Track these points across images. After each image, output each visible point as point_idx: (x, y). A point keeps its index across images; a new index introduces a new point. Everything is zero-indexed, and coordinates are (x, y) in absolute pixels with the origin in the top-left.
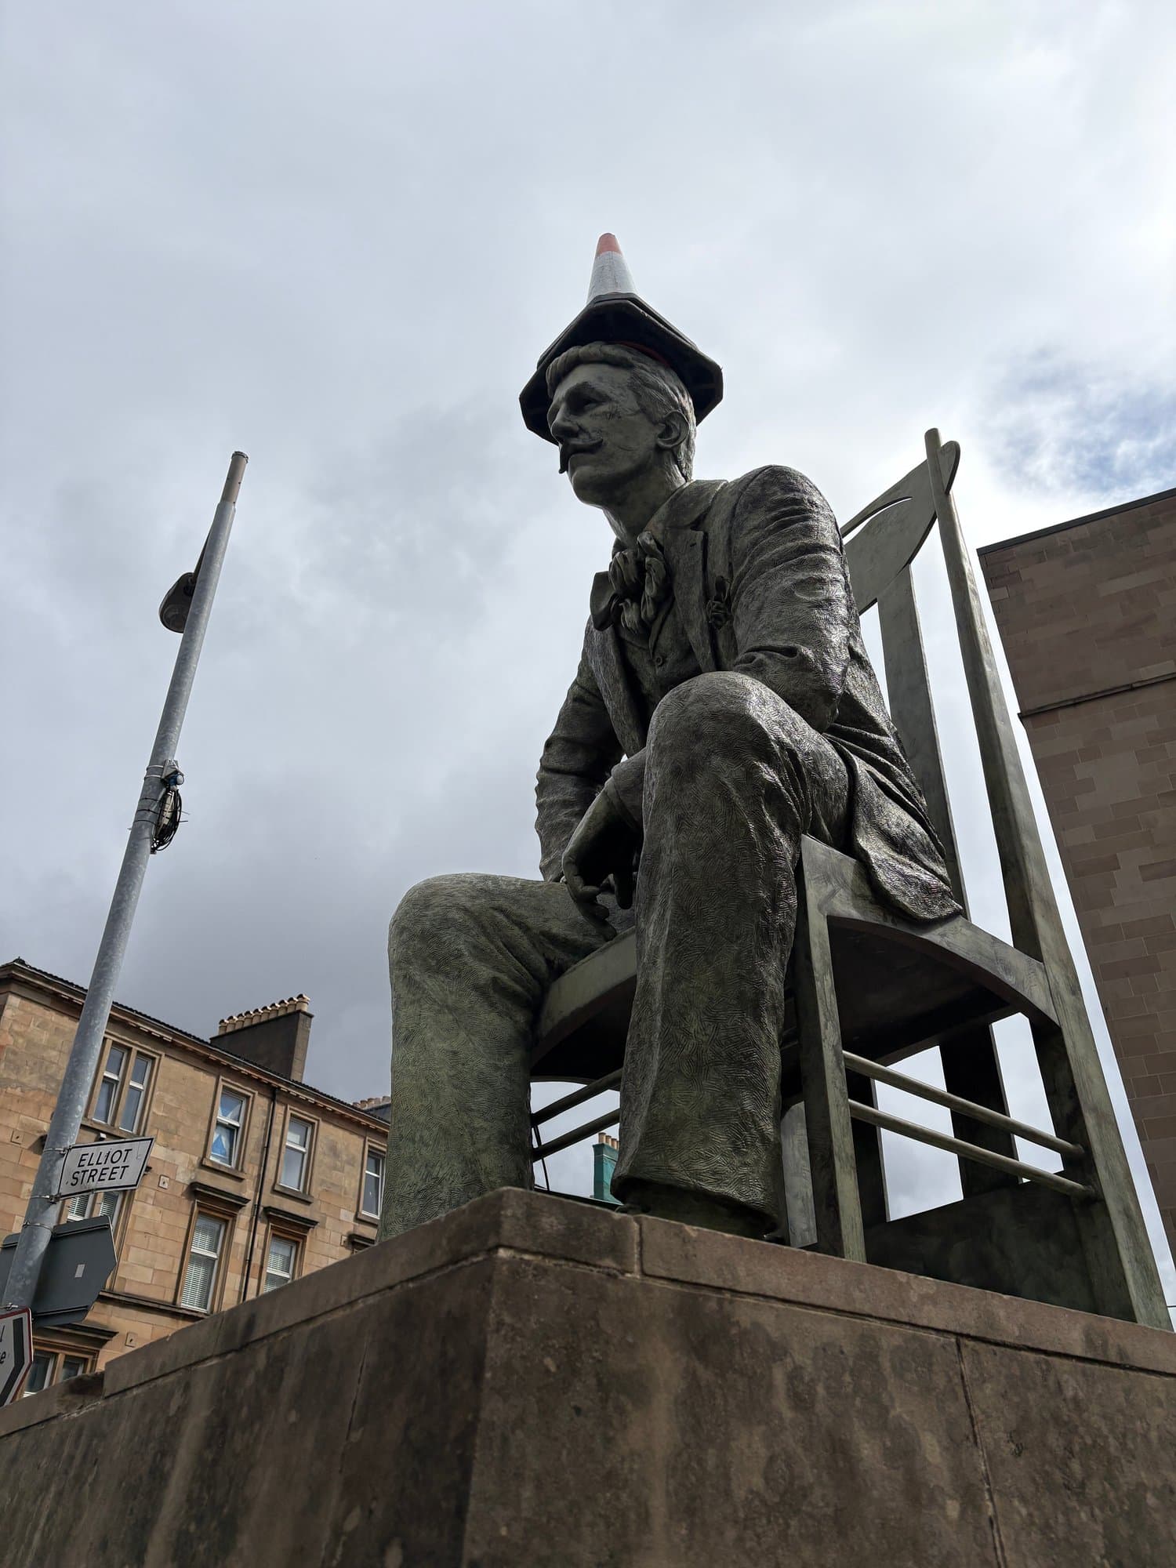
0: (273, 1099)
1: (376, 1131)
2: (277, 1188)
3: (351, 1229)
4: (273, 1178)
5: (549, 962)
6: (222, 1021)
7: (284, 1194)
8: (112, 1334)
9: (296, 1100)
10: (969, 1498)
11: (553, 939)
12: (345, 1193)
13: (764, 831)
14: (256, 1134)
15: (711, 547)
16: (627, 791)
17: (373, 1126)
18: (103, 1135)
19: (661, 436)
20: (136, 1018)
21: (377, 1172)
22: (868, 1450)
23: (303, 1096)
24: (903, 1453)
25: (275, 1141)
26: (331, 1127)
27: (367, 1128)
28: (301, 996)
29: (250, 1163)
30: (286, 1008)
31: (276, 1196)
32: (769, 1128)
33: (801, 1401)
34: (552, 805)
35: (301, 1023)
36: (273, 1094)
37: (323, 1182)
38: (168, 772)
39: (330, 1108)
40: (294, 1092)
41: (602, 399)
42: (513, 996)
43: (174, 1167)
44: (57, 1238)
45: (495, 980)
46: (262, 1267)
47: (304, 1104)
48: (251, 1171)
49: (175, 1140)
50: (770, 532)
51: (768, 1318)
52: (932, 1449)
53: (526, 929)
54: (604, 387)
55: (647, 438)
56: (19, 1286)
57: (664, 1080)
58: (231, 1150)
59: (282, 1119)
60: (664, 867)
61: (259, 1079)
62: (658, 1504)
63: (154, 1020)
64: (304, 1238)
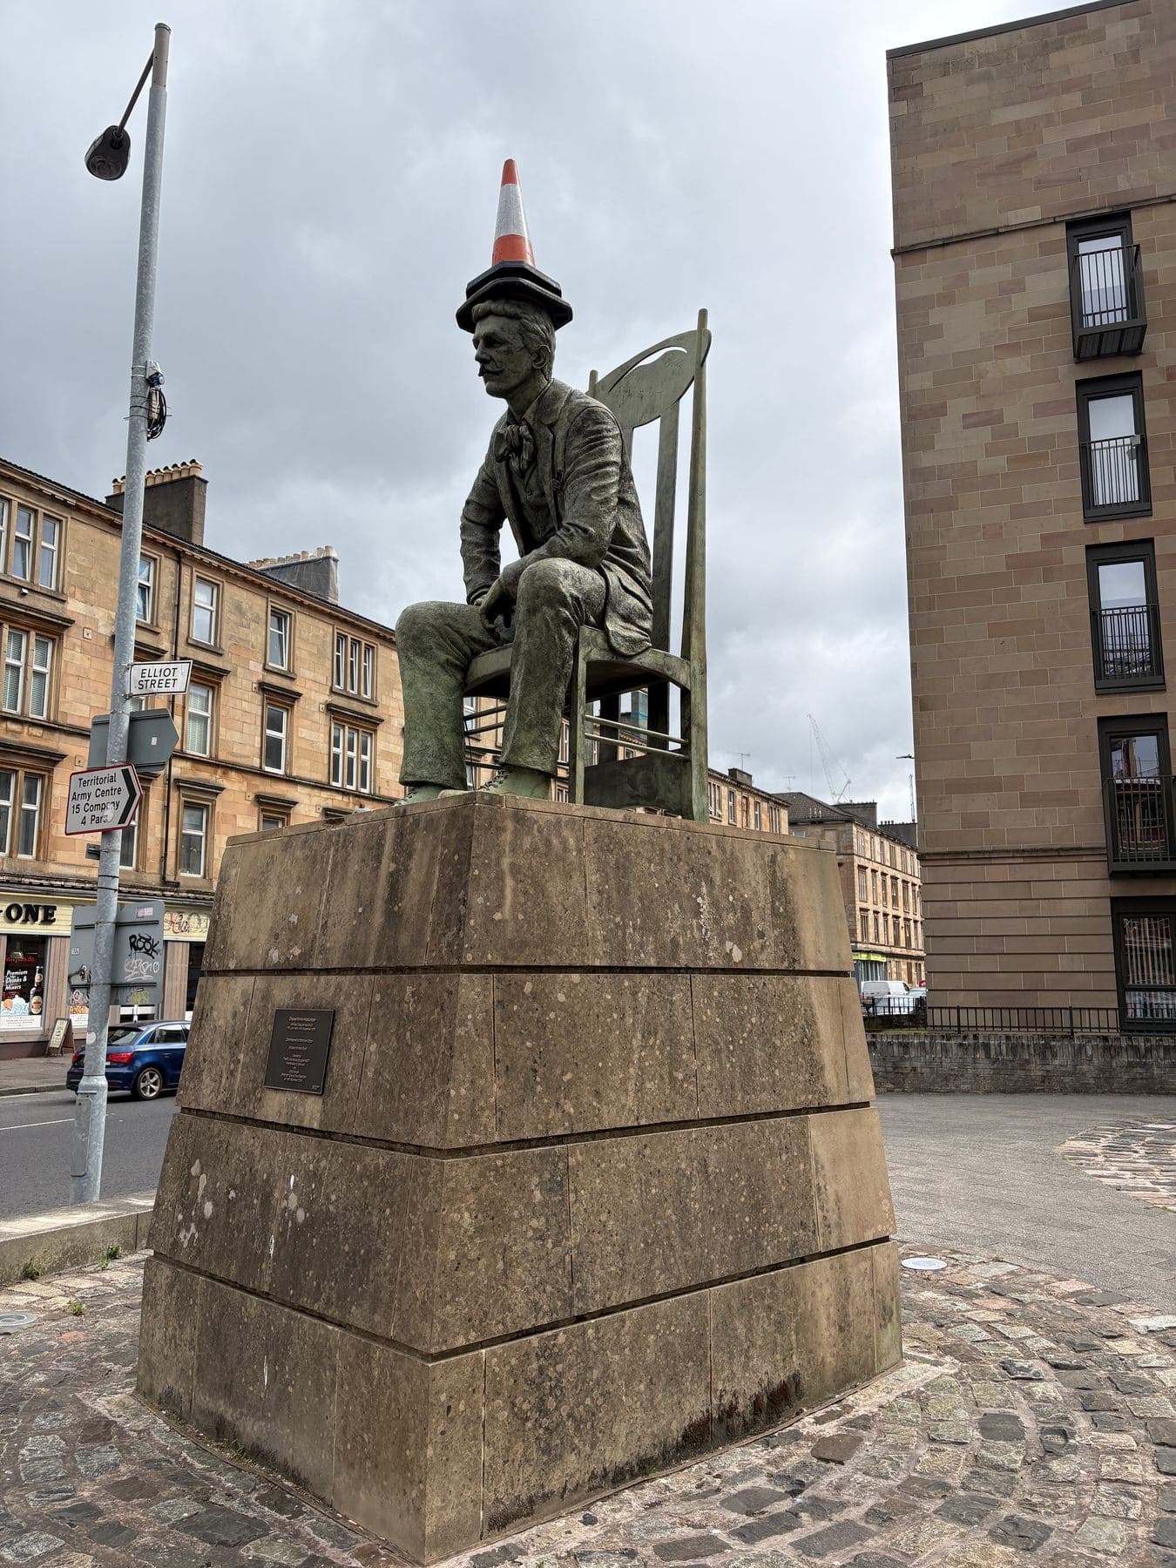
0: (179, 562)
1: (277, 593)
2: (190, 641)
3: (260, 677)
4: (186, 633)
5: (472, 650)
6: (115, 481)
7: (198, 646)
8: (63, 756)
9: (201, 563)
10: (579, 851)
11: (473, 639)
12: (253, 647)
13: (561, 638)
14: (166, 593)
15: (556, 446)
16: (510, 584)
17: (274, 588)
18: (25, 591)
19: (535, 361)
20: (37, 482)
21: (280, 629)
22: (555, 841)
23: (207, 560)
24: (564, 842)
25: (185, 600)
26: (235, 588)
27: (269, 590)
28: (193, 461)
29: (164, 618)
30: (180, 472)
31: (190, 648)
32: (554, 746)
33: (540, 832)
34: (470, 543)
35: (196, 489)
36: (179, 557)
37: (231, 637)
38: (150, 373)
39: (233, 571)
40: (198, 556)
41: (503, 342)
42: (456, 666)
43: (96, 621)
44: (133, 720)
45: (447, 660)
46: (184, 707)
47: (209, 566)
48: (166, 626)
49: (92, 597)
50: (584, 452)
51: (534, 815)
52: (571, 841)
53: (461, 635)
54: (504, 335)
55: (526, 363)
56: (117, 749)
57: (518, 731)
58: (144, 608)
59: (189, 581)
60: (522, 650)
61: (164, 543)
62: (507, 849)
63: (55, 483)
64: (219, 684)
